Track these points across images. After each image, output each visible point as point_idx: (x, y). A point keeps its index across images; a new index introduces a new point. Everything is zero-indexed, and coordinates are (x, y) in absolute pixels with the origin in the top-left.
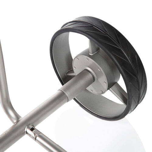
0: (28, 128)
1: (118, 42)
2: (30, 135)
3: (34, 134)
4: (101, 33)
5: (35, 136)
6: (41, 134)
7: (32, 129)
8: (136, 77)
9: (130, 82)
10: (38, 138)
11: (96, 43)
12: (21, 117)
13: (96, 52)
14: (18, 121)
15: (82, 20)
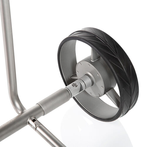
0: (31, 119)
1: (116, 52)
2: (31, 125)
3: (35, 125)
4: (102, 43)
5: (36, 126)
6: (41, 125)
7: (34, 121)
8: (129, 84)
9: (123, 87)
10: (38, 128)
11: (98, 52)
12: (25, 109)
13: (97, 60)
14: (22, 113)
15: (87, 30)
